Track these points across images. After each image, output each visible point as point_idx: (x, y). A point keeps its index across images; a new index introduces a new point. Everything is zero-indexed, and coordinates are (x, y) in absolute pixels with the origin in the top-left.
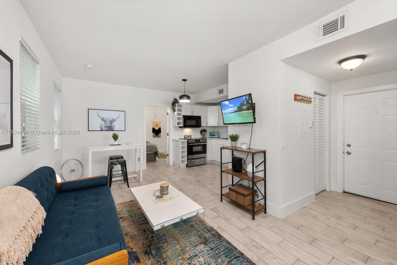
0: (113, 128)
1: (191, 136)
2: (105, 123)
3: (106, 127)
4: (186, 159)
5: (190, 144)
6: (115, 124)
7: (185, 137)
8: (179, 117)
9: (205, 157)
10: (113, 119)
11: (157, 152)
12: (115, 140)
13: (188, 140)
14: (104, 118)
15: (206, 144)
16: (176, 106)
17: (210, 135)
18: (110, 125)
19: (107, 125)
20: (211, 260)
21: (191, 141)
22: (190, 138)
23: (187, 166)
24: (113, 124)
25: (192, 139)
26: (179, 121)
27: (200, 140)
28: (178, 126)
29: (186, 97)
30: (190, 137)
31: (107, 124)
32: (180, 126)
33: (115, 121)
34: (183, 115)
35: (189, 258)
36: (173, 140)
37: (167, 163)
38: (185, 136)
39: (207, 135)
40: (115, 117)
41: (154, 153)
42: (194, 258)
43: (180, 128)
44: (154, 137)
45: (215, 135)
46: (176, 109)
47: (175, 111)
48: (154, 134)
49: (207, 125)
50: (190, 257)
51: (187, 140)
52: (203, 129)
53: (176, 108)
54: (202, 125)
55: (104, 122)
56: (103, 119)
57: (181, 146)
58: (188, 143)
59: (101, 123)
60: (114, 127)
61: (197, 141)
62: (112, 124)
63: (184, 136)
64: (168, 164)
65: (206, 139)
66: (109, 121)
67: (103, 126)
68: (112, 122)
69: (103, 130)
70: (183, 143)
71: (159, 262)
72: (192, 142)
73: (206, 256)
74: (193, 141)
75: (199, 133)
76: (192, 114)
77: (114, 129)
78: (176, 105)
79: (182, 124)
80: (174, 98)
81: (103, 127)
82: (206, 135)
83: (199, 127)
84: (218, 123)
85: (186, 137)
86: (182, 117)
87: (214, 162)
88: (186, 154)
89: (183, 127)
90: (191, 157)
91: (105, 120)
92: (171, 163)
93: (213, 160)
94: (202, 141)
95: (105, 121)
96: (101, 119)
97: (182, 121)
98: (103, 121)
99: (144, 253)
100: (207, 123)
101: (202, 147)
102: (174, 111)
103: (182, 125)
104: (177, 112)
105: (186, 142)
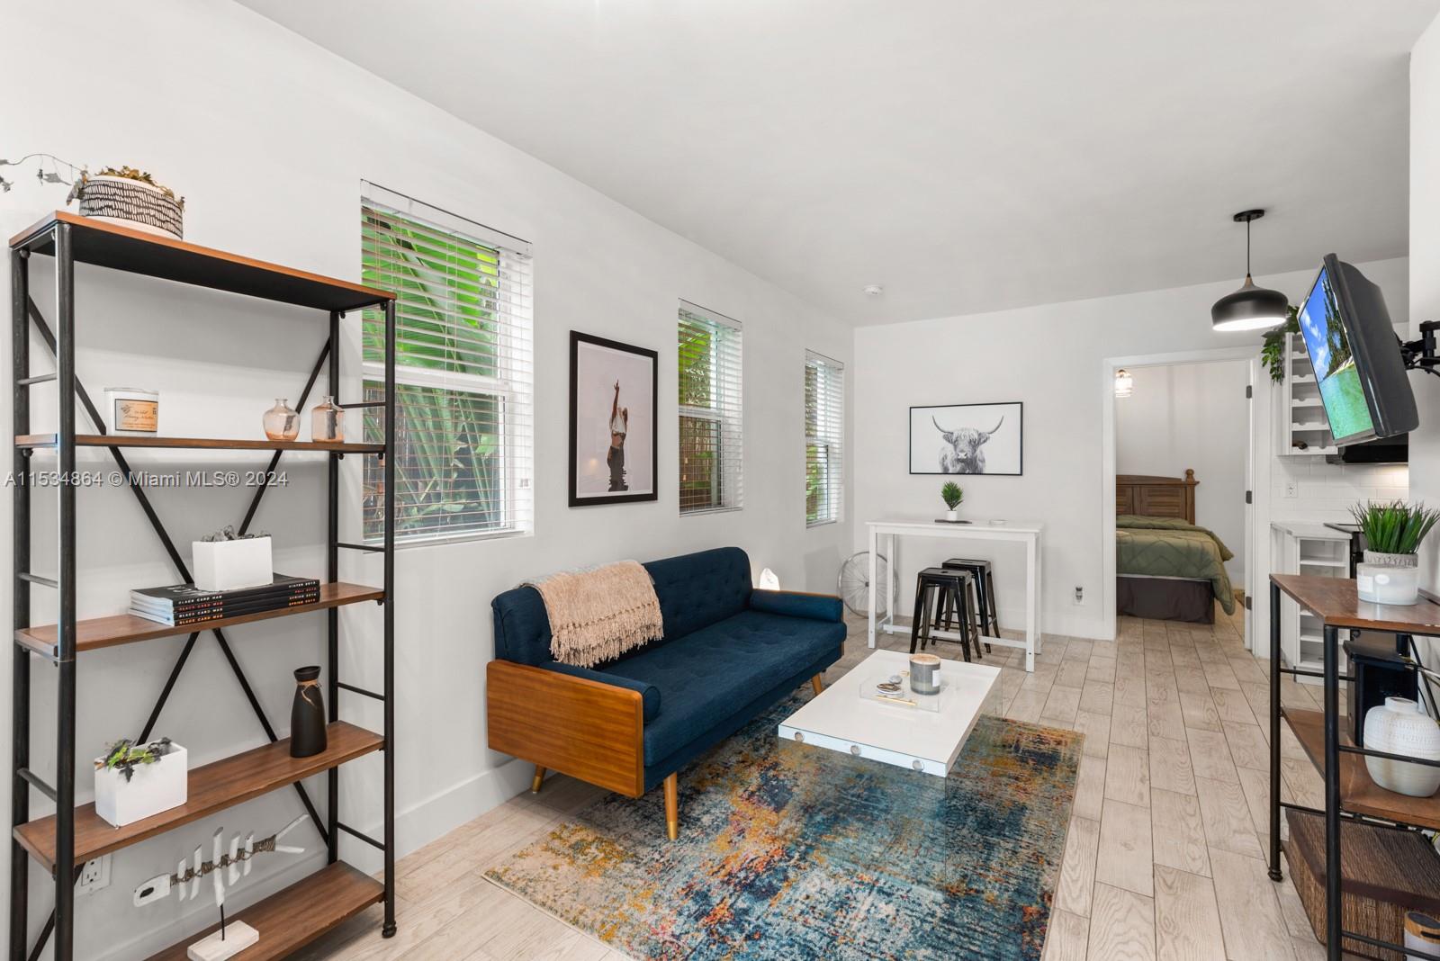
0: (980, 464)
2: (955, 450)
3: (959, 460)
6: (985, 451)
8: (1311, 402)
10: (980, 434)
11: (1215, 585)
12: (952, 507)
14: (952, 433)
16: (1288, 346)
18: (969, 455)
19: (962, 456)
20: (906, 930)
24: (981, 452)
28: (1297, 451)
29: (1248, 304)
31: (962, 451)
33: (985, 441)
35: (866, 882)
37: (1246, 646)
40: (984, 429)
41: (1200, 583)
42: (874, 893)
43: (1333, 466)
46: (1288, 365)
47: (1283, 375)
50: (868, 884)
53: (1290, 355)
55: (951, 447)
56: (948, 437)
57: (1299, 562)
59: (943, 449)
60: (983, 461)
62: (978, 452)
64: (1249, 650)
66: (966, 442)
67: (949, 458)
68: (975, 444)
69: (950, 472)
71: (803, 838)
73: (910, 916)
77: (982, 469)
78: (1284, 344)
81: (948, 462)
91: (954, 438)
95: (955, 443)
96: (945, 437)
98: (949, 441)
99: (802, 807)
103: (1332, 450)
104: (1290, 379)
105: (1349, 542)
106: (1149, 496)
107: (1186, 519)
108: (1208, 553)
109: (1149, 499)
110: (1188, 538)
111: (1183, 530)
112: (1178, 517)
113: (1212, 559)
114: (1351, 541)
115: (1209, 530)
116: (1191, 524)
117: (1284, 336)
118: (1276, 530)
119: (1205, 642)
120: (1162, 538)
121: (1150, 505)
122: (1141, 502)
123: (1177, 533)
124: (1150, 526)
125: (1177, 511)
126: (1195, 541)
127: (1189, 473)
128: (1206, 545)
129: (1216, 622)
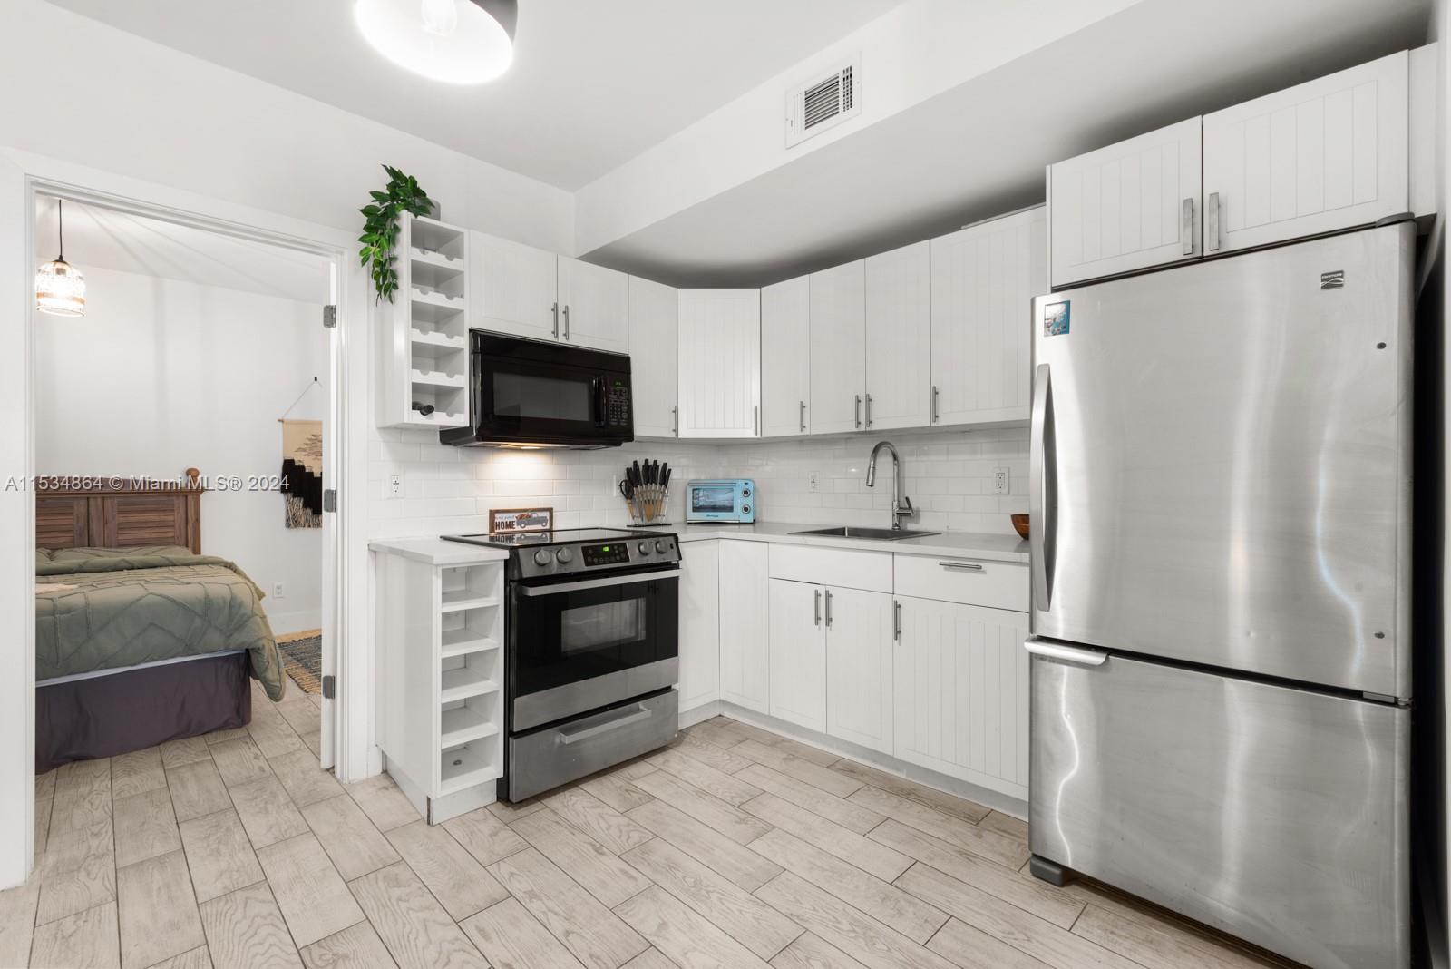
1: (550, 510)
4: (493, 726)
5: (532, 592)
7: (498, 526)
8: (436, 338)
9: (668, 689)
11: (254, 657)
13: (513, 550)
15: (676, 580)
16: (405, 236)
17: (696, 509)
21: (543, 556)
22: (539, 527)
23: (504, 791)
25: (558, 538)
26: (436, 378)
27: (629, 544)
28: (417, 418)
30: (539, 521)
32: (440, 419)
34: (474, 333)
36: (374, 551)
37: (326, 763)
38: (499, 518)
39: (673, 510)
41: (228, 658)
43: (449, 450)
44: (292, 522)
45: (730, 509)
46: (403, 269)
47: (396, 287)
48: (299, 502)
49: (676, 431)
51: (505, 554)
52: (641, 464)
53: (406, 254)
54: (640, 430)
57: (439, 608)
58: (515, 581)
61: (602, 554)
63: (492, 513)
64: (331, 770)
65: (675, 536)
70: (460, 579)
72: (555, 569)
74: (565, 554)
75: (616, 492)
76: (556, 333)
78: (397, 229)
79: (461, 411)
80: (392, 172)
82: (665, 510)
83: (620, 445)
84: (758, 414)
85: (509, 525)
86: (463, 343)
87: (727, 714)
88: (493, 683)
89: (470, 428)
90: (536, 706)
92: (359, 762)
93: (722, 702)
94: (643, 554)
97: (461, 379)
100: (676, 411)
101: (642, 603)
102: (385, 280)
103: (461, 419)
104: (408, 292)
105: (502, 564)
106: (119, 512)
107: (187, 546)
108: (241, 605)
109: (121, 519)
110: (203, 580)
111: (188, 565)
112: (174, 543)
113: (249, 613)
114: (506, 561)
115: (228, 559)
116: (195, 553)
117: (397, 217)
118: (375, 552)
119: (250, 781)
120: (152, 588)
121: (121, 527)
122: (105, 523)
123: (179, 573)
124: (124, 564)
125: (171, 535)
126: (216, 584)
127: (192, 473)
128: (236, 590)
129: (254, 716)
